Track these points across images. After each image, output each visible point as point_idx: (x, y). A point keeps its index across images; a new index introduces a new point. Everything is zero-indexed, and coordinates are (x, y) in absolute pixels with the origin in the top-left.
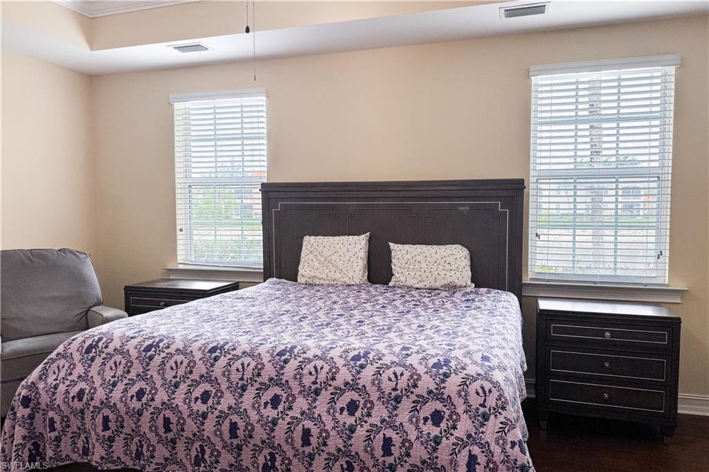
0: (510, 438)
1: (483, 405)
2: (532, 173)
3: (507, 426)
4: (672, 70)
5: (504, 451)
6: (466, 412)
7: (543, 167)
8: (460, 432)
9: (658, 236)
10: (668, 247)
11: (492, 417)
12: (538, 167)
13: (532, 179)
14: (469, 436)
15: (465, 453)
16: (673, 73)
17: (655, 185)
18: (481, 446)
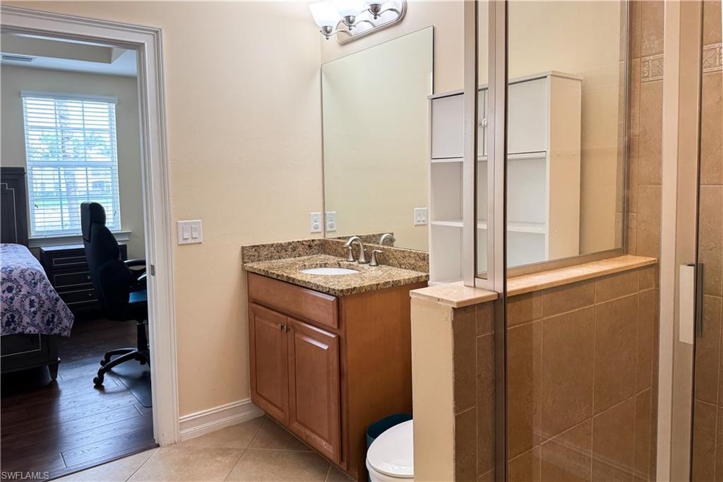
0: (49, 289)
1: (34, 279)
2: (28, 163)
3: (46, 286)
4: (113, 106)
5: (47, 295)
6: (25, 283)
7: (36, 159)
8: (24, 292)
9: (113, 203)
10: (119, 208)
11: (39, 283)
12: (32, 159)
13: (28, 168)
14: (29, 293)
15: (28, 300)
16: (114, 107)
17: (109, 172)
18: (35, 295)
